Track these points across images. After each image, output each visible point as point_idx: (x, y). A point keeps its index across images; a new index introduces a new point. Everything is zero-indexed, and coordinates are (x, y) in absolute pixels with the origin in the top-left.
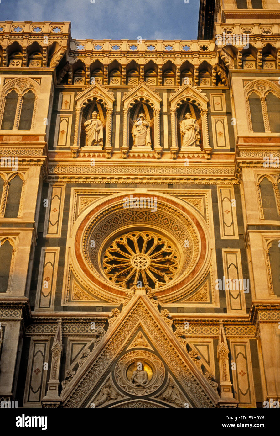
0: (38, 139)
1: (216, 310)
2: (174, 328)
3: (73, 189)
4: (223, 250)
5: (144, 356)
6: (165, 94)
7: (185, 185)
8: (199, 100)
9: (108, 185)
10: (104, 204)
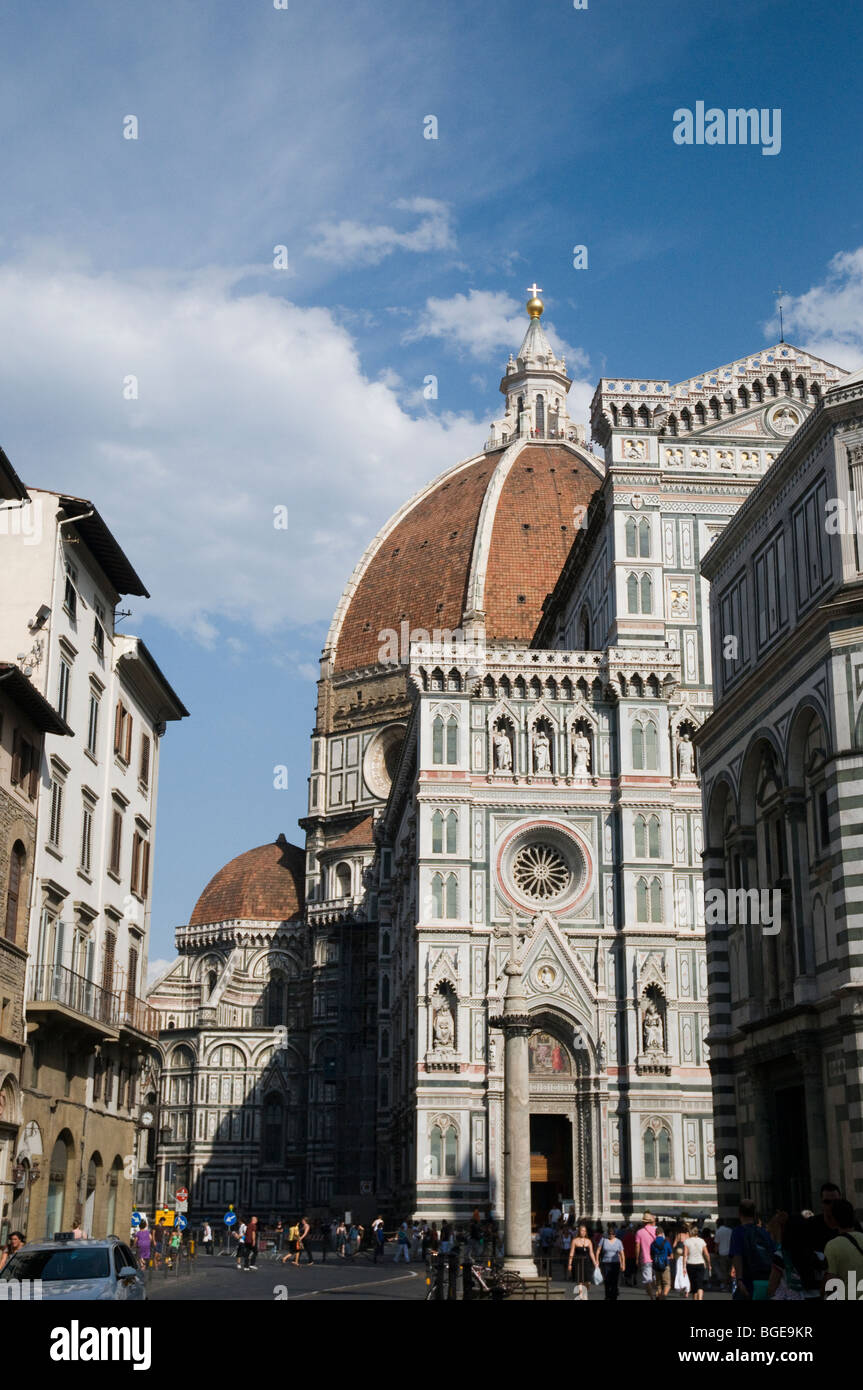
0: (464, 777)
1: (597, 926)
2: (569, 943)
3: (491, 814)
4: (604, 874)
5: (550, 964)
6: (562, 709)
7: (578, 812)
8: (591, 721)
9: (518, 811)
10: (516, 830)
